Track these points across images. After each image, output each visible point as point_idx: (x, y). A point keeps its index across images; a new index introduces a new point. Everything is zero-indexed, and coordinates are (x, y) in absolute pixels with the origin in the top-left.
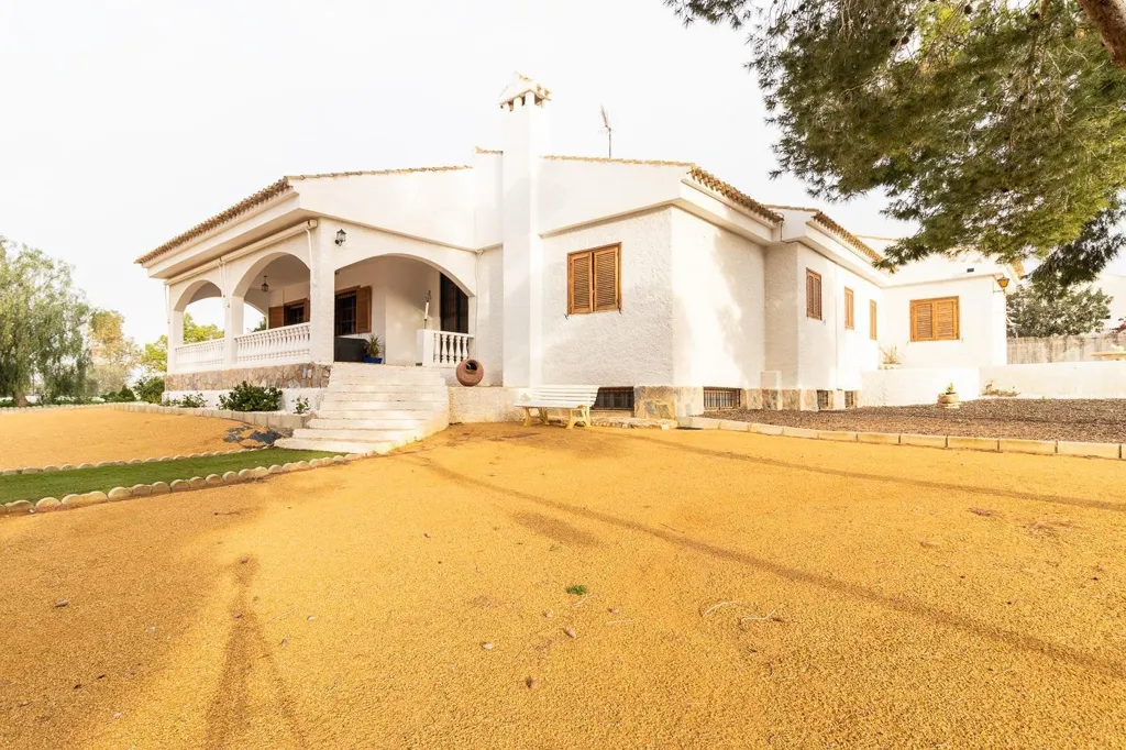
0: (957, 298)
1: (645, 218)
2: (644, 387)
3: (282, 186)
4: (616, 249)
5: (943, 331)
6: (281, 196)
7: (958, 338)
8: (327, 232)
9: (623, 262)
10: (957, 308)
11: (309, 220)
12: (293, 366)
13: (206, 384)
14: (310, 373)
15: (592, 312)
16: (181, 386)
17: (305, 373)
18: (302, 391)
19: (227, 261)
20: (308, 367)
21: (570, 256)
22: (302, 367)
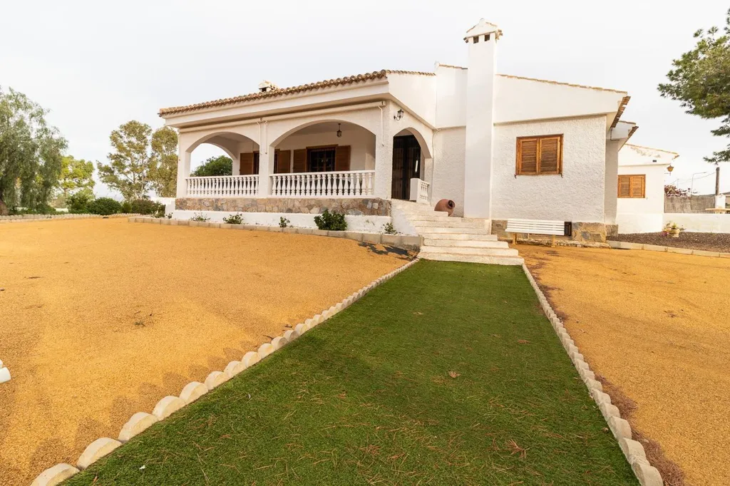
0: (644, 175)
1: (584, 120)
2: (581, 223)
3: (381, 75)
4: (559, 138)
5: (635, 193)
6: (376, 81)
7: (644, 197)
8: (393, 110)
9: (564, 146)
10: (645, 181)
11: (384, 100)
12: (354, 200)
13: (234, 207)
14: (376, 206)
15: (537, 174)
16: (199, 207)
17: (369, 206)
18: (368, 217)
19: (269, 122)
20: (374, 201)
21: (519, 139)
22: (366, 201)
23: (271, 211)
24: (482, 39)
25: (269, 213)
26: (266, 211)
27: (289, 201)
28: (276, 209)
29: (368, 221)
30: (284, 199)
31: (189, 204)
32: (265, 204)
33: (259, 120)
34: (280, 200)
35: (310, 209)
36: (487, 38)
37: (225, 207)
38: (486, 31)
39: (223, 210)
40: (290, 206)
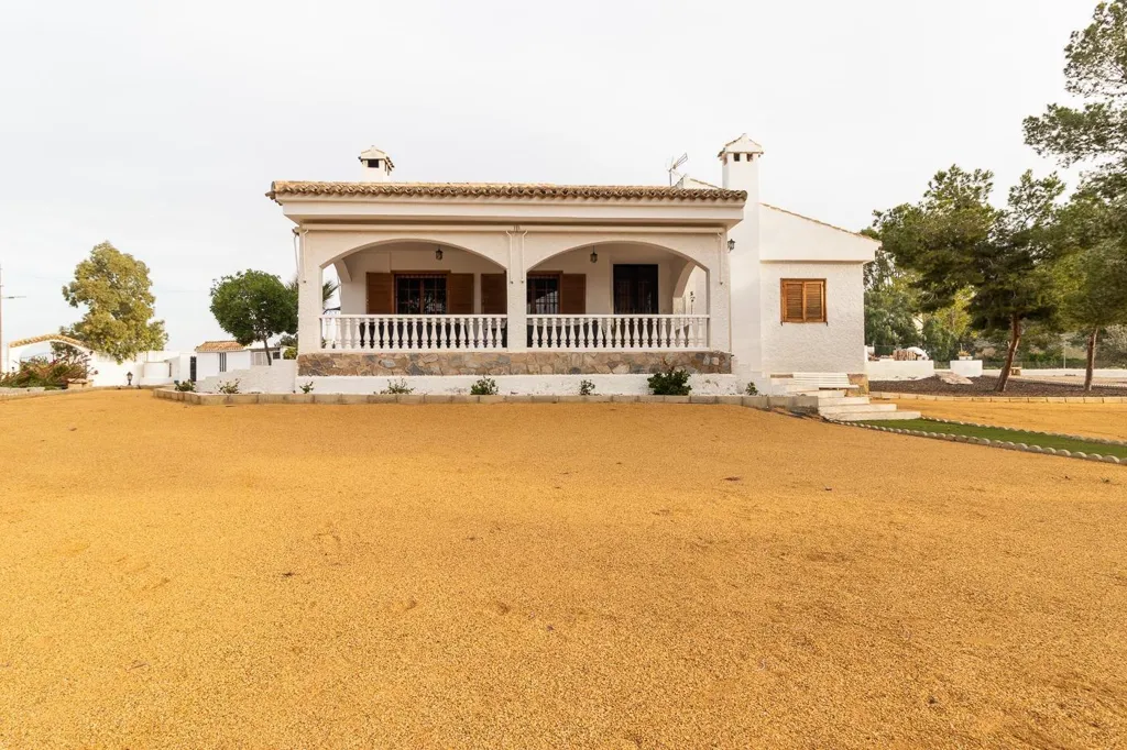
1: (844, 266)
4: (822, 283)
9: (827, 292)
11: (723, 227)
12: (684, 354)
13: (458, 367)
14: (716, 361)
15: (803, 322)
16: (368, 368)
17: (707, 361)
18: (708, 376)
19: (530, 233)
20: (712, 355)
21: (783, 280)
22: (701, 355)
23: (540, 372)
24: (743, 157)
25: (535, 376)
26: (528, 372)
27: (574, 357)
28: (549, 368)
29: (708, 382)
30: (563, 353)
31: (338, 364)
32: (526, 362)
33: (511, 228)
34: (556, 355)
35: (611, 368)
36: (749, 157)
37: (436, 368)
38: (750, 150)
39: (432, 373)
40: (577, 364)
